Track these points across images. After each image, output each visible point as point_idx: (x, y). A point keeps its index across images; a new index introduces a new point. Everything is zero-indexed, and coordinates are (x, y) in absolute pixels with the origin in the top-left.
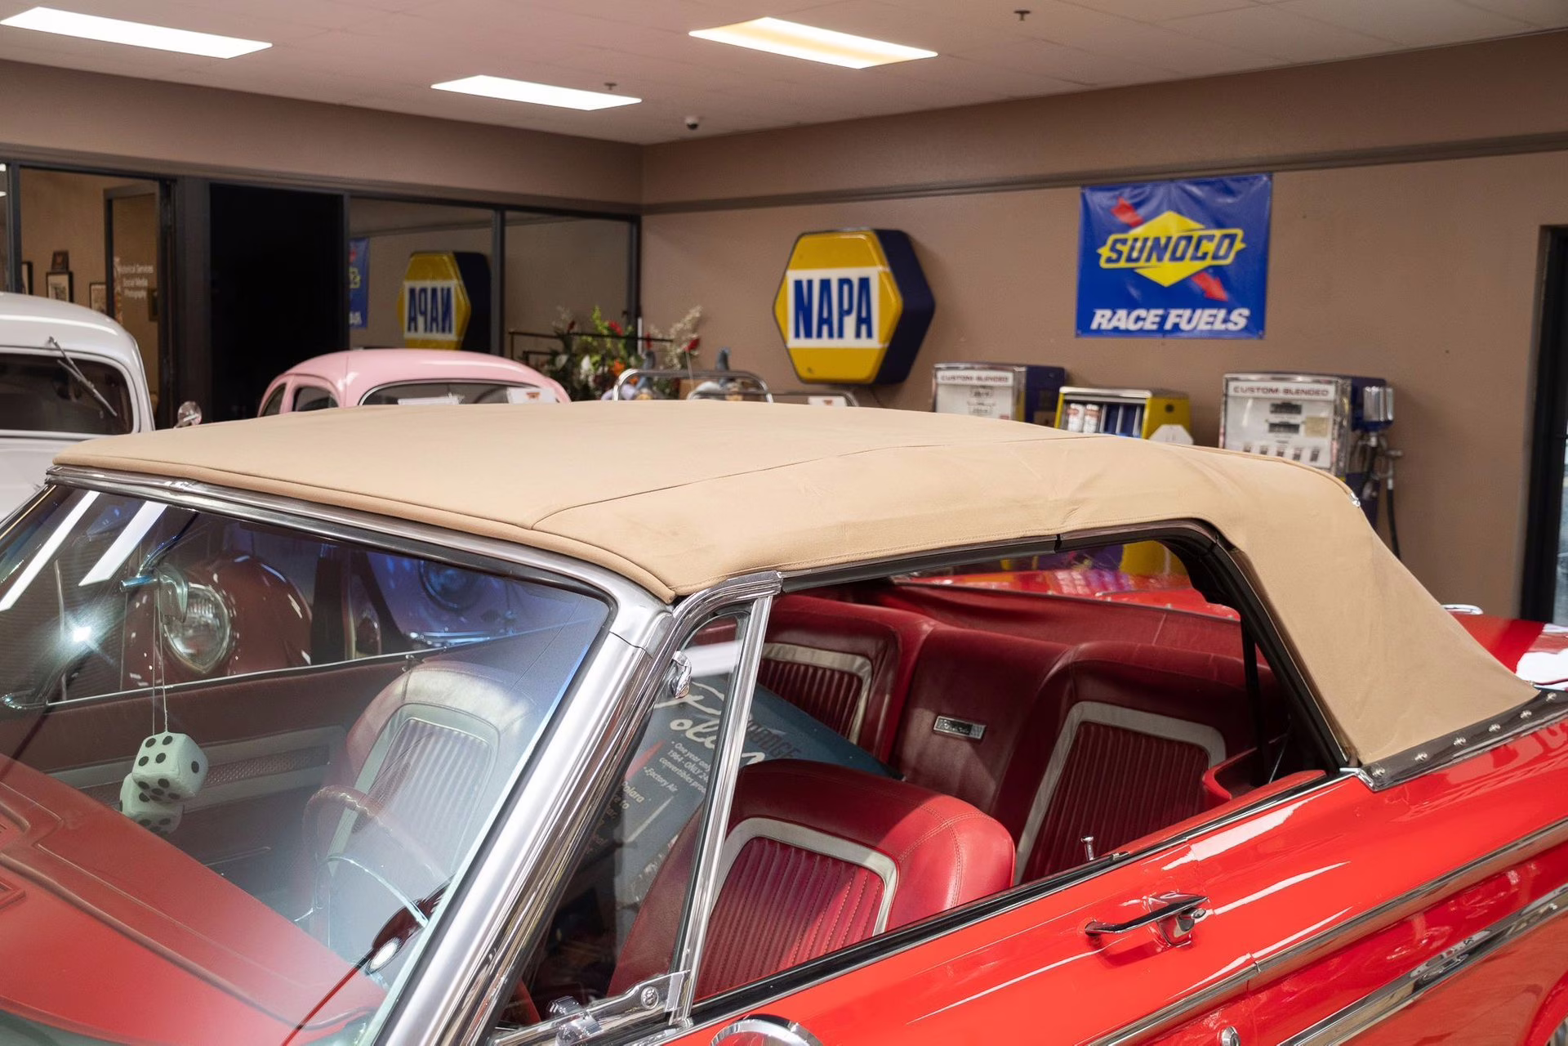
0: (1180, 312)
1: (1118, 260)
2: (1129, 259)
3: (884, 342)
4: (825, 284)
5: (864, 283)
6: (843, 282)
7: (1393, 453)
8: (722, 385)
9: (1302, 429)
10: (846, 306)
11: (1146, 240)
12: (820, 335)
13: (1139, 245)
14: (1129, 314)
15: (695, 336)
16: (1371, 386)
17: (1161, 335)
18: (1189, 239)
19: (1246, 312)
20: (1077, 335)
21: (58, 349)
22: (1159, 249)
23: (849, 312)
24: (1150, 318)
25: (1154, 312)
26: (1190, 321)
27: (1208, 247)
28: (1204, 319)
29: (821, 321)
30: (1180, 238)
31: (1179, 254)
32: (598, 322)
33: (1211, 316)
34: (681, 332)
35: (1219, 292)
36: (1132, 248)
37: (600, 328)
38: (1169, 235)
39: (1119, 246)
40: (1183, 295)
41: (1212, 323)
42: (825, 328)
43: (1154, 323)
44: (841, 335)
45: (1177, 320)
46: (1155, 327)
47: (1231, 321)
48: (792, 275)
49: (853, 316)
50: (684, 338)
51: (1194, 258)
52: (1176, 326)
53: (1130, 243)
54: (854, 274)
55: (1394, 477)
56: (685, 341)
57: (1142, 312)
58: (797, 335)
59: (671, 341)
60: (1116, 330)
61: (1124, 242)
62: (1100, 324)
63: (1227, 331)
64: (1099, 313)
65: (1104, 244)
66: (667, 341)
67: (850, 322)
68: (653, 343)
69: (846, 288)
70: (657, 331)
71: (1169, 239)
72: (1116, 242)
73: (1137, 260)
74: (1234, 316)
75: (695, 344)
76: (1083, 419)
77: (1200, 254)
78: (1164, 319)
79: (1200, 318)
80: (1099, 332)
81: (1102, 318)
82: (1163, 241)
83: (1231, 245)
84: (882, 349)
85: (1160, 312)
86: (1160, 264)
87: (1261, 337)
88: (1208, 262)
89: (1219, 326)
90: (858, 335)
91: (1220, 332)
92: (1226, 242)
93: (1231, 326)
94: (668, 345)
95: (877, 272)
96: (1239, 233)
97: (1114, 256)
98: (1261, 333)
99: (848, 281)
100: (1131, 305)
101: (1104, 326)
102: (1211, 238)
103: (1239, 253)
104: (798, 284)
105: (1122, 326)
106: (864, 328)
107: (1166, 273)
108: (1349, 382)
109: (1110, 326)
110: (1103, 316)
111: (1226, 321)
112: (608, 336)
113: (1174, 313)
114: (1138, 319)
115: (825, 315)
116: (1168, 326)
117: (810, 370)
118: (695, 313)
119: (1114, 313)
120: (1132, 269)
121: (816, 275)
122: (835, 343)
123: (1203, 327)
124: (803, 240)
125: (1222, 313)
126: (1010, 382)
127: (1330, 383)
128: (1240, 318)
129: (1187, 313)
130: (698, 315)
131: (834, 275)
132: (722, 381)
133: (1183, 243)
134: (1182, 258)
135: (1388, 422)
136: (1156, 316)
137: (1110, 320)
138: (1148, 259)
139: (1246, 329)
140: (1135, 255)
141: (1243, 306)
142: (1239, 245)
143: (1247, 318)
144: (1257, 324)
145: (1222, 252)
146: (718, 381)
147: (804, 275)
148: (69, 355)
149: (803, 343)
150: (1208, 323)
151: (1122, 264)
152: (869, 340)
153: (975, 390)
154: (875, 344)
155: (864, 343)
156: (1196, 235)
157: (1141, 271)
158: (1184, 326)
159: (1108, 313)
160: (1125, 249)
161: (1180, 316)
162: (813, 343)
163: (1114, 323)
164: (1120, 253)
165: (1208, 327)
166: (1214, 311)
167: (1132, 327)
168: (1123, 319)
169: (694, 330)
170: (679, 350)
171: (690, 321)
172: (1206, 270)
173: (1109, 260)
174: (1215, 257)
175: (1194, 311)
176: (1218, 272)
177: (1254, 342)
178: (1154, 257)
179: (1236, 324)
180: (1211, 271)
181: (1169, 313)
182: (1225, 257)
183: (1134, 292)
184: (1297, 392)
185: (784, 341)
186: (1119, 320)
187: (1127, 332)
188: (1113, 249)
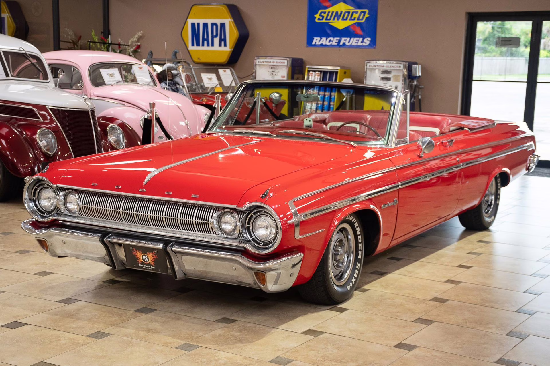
0: (346, 39)
1: (322, 19)
2: (326, 19)
3: (232, 48)
4: (205, 25)
5: (223, 25)
6: (213, 24)
7: (421, 87)
8: (175, 65)
9: (392, 79)
10: (215, 34)
11: (333, 12)
12: (203, 45)
13: (330, 14)
14: (326, 39)
15: (139, 44)
16: (414, 65)
17: (338, 47)
18: (349, 13)
19: (369, 39)
20: (307, 47)
21: (24, 50)
22: (337, 16)
23: (216, 36)
24: (335, 41)
25: (336, 39)
26: (349, 42)
27: (356, 16)
28: (354, 41)
29: (204, 40)
30: (345, 12)
31: (345, 18)
32: (93, 37)
33: (357, 40)
34: (133, 42)
35: (359, 31)
36: (328, 15)
37: (94, 39)
38: (342, 11)
39: (323, 14)
40: (347, 33)
41: (357, 43)
42: (205, 43)
43: (336, 42)
44: (213, 45)
45: (345, 42)
46: (336, 44)
47: (364, 42)
48: (190, 21)
49: (218, 38)
50: (134, 44)
51: (351, 19)
52: (344, 44)
53: (327, 13)
54: (218, 22)
55: (421, 95)
56: (135, 46)
57: (332, 39)
58: (193, 45)
59: (129, 46)
60: (322, 45)
61: (325, 13)
62: (316, 43)
63: (362, 46)
64: (315, 38)
65: (317, 13)
66: (126, 45)
67: (217, 40)
68: (121, 46)
69: (215, 27)
70: (122, 41)
71: (341, 12)
72: (321, 13)
73: (330, 19)
74: (365, 40)
75: (138, 47)
76: (315, 77)
77: (353, 18)
78: (340, 41)
79: (353, 41)
80: (315, 45)
81: (316, 40)
82: (339, 13)
83: (364, 15)
84: (230, 51)
85: (338, 38)
86: (338, 21)
87: (375, 48)
88: (356, 21)
89: (360, 44)
90: (220, 45)
91: (359, 46)
92: (362, 14)
93: (364, 44)
94: (127, 47)
95: (228, 22)
96: (367, 11)
97: (321, 18)
98: (374, 46)
99: (216, 25)
100: (328, 36)
101: (317, 43)
102: (357, 13)
103: (367, 18)
104: (193, 25)
105: (324, 43)
106: (223, 43)
107: (340, 25)
108: (407, 64)
109: (320, 44)
110: (317, 40)
111: (362, 42)
112: (98, 43)
113: (343, 39)
114: (330, 41)
115: (205, 37)
116: (341, 44)
117: (199, 59)
118: (139, 34)
119: (321, 39)
120: (328, 23)
121: (201, 21)
122: (210, 48)
123: (354, 44)
124: (195, 8)
125: (361, 39)
126: (286, 64)
127: (401, 64)
128: (367, 41)
129: (348, 39)
130: (141, 35)
131: (209, 22)
132: (175, 63)
133: (347, 14)
134: (346, 19)
135: (419, 76)
136: (337, 40)
137: (319, 41)
138: (334, 19)
139: (369, 45)
140: (329, 18)
141: (369, 37)
142: (367, 15)
143: (370, 41)
144: (373, 43)
145: (361, 18)
146: (174, 64)
147: (196, 21)
148: (27, 53)
149: (195, 48)
150: (356, 43)
151: (324, 21)
152: (225, 48)
153: (271, 67)
154: (228, 49)
155: (223, 48)
156: (351, 11)
157: (330, 24)
158: (347, 44)
159: (319, 39)
160: (325, 15)
161: (345, 40)
162: (200, 48)
163: (321, 42)
164: (323, 17)
165: (356, 44)
166: (358, 39)
167: (328, 44)
168: (324, 41)
169: (138, 41)
170: (132, 50)
171: (137, 37)
172: (355, 24)
173: (319, 19)
174: (358, 19)
175: (351, 39)
176: (359, 24)
177: (372, 50)
178: (336, 19)
179: (366, 43)
180: (357, 24)
181: (341, 39)
182: (362, 19)
183: (329, 32)
184: (391, 67)
185: (187, 47)
186: (323, 41)
187: (326, 45)
188: (320, 15)
